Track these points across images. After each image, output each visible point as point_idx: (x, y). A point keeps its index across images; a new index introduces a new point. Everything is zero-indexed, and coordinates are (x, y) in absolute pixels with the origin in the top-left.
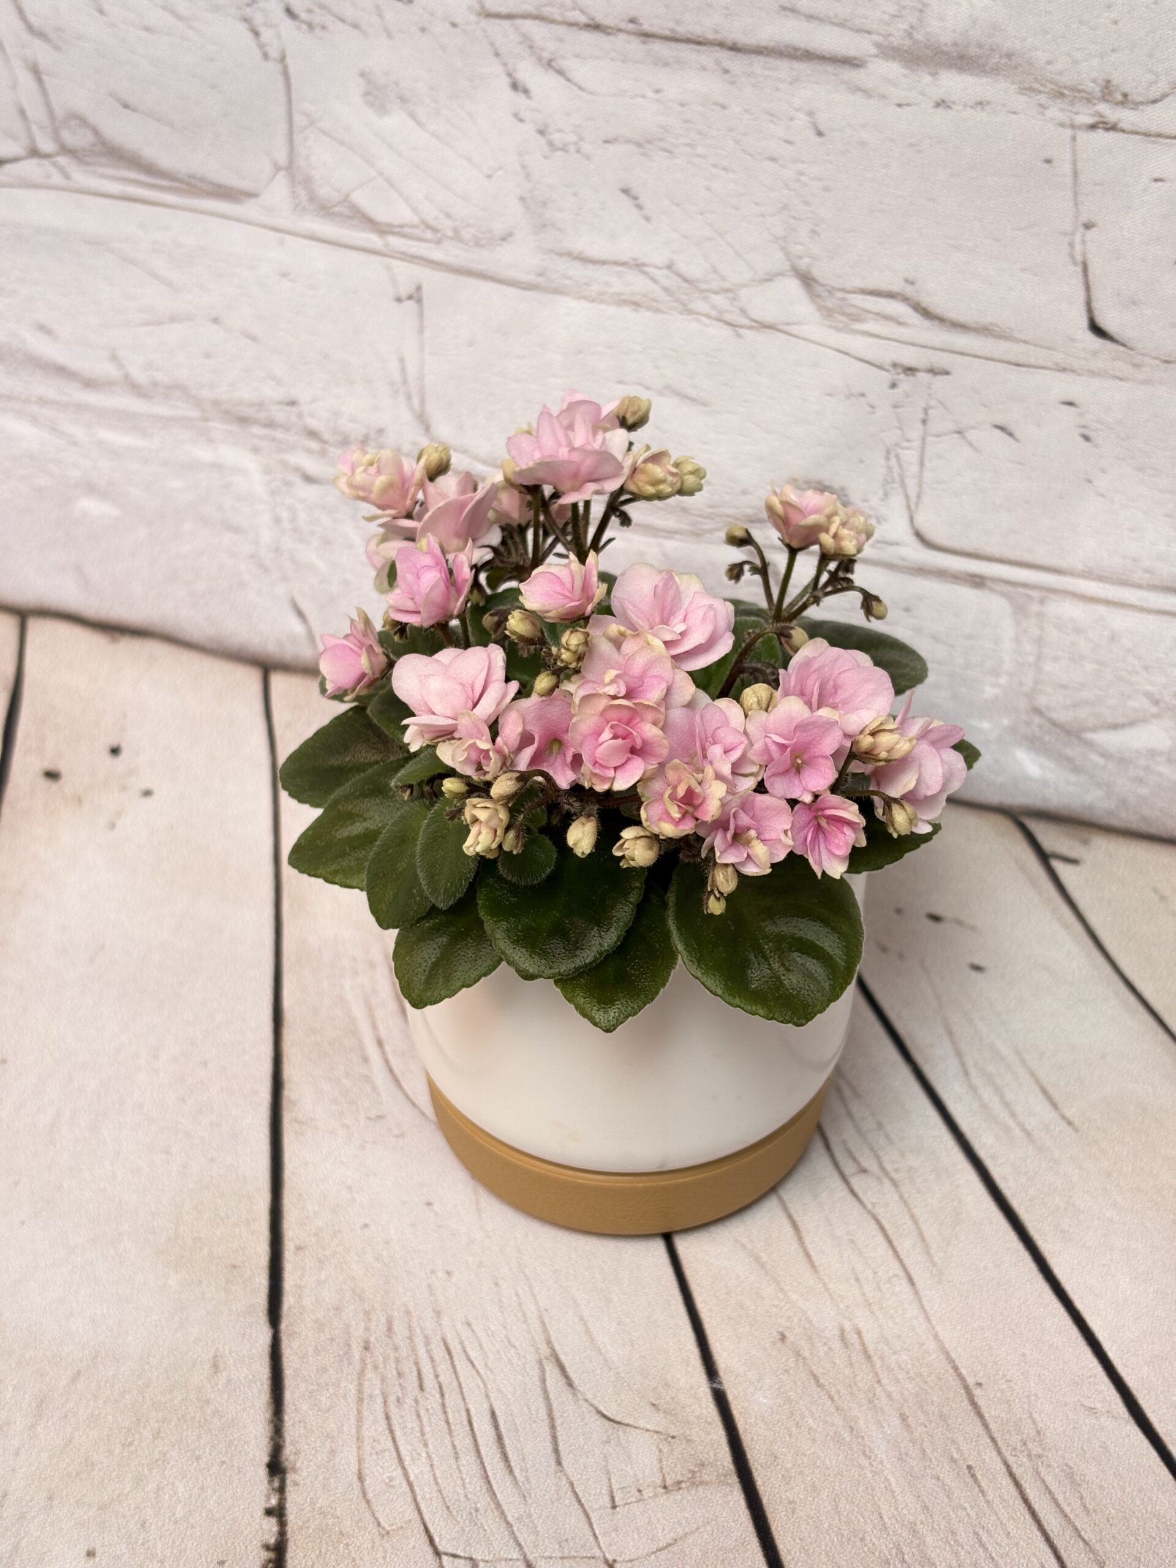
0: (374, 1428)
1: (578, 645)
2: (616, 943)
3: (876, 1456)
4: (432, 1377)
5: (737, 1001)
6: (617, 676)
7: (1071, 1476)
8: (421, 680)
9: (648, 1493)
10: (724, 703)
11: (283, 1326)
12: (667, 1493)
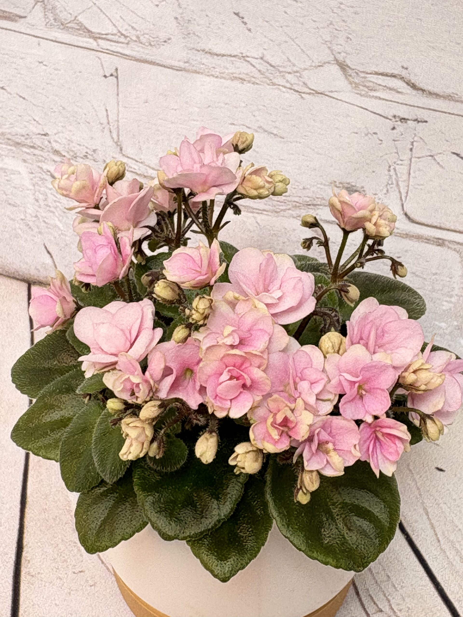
1: (205, 309)
2: (230, 513)
5: (315, 555)
6: (233, 331)
8: (94, 327)
10: (309, 348)
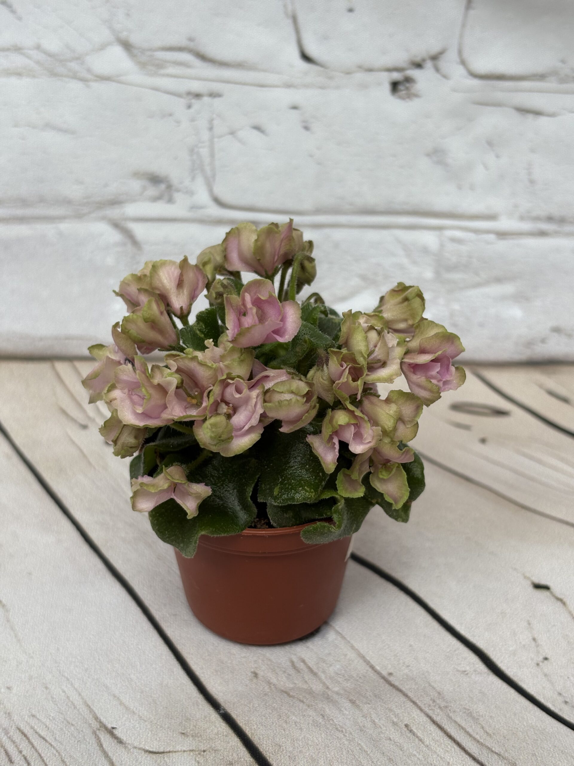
4: (17, 754)
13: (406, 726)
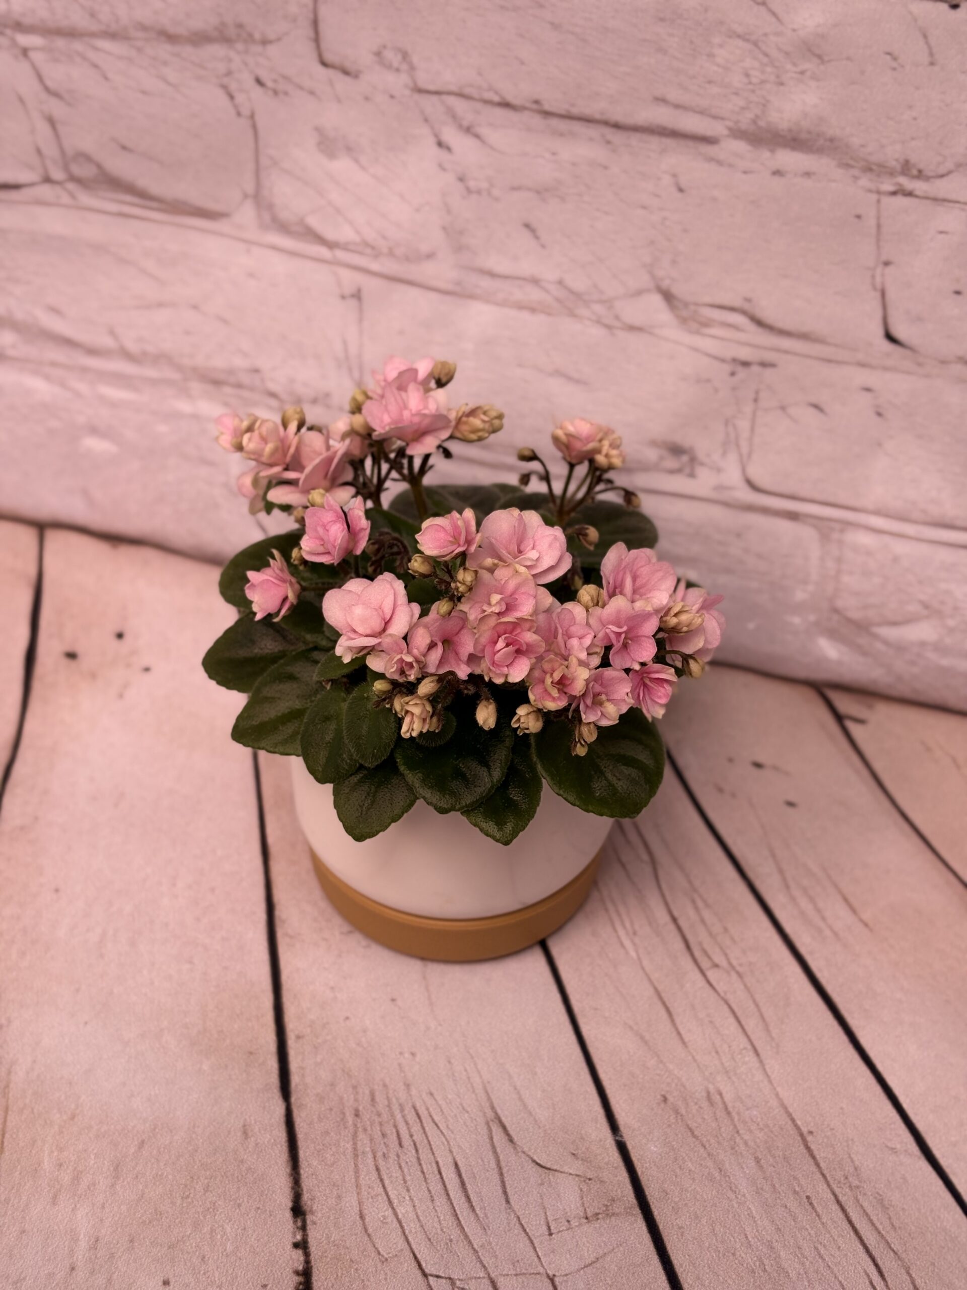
0: (368, 1177)
3: (739, 1191)
4: (408, 1136)
7: (881, 1201)
9: (574, 1223)
11: (293, 1099)
12: (589, 1222)
13: (808, 1197)
